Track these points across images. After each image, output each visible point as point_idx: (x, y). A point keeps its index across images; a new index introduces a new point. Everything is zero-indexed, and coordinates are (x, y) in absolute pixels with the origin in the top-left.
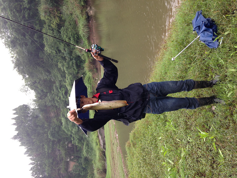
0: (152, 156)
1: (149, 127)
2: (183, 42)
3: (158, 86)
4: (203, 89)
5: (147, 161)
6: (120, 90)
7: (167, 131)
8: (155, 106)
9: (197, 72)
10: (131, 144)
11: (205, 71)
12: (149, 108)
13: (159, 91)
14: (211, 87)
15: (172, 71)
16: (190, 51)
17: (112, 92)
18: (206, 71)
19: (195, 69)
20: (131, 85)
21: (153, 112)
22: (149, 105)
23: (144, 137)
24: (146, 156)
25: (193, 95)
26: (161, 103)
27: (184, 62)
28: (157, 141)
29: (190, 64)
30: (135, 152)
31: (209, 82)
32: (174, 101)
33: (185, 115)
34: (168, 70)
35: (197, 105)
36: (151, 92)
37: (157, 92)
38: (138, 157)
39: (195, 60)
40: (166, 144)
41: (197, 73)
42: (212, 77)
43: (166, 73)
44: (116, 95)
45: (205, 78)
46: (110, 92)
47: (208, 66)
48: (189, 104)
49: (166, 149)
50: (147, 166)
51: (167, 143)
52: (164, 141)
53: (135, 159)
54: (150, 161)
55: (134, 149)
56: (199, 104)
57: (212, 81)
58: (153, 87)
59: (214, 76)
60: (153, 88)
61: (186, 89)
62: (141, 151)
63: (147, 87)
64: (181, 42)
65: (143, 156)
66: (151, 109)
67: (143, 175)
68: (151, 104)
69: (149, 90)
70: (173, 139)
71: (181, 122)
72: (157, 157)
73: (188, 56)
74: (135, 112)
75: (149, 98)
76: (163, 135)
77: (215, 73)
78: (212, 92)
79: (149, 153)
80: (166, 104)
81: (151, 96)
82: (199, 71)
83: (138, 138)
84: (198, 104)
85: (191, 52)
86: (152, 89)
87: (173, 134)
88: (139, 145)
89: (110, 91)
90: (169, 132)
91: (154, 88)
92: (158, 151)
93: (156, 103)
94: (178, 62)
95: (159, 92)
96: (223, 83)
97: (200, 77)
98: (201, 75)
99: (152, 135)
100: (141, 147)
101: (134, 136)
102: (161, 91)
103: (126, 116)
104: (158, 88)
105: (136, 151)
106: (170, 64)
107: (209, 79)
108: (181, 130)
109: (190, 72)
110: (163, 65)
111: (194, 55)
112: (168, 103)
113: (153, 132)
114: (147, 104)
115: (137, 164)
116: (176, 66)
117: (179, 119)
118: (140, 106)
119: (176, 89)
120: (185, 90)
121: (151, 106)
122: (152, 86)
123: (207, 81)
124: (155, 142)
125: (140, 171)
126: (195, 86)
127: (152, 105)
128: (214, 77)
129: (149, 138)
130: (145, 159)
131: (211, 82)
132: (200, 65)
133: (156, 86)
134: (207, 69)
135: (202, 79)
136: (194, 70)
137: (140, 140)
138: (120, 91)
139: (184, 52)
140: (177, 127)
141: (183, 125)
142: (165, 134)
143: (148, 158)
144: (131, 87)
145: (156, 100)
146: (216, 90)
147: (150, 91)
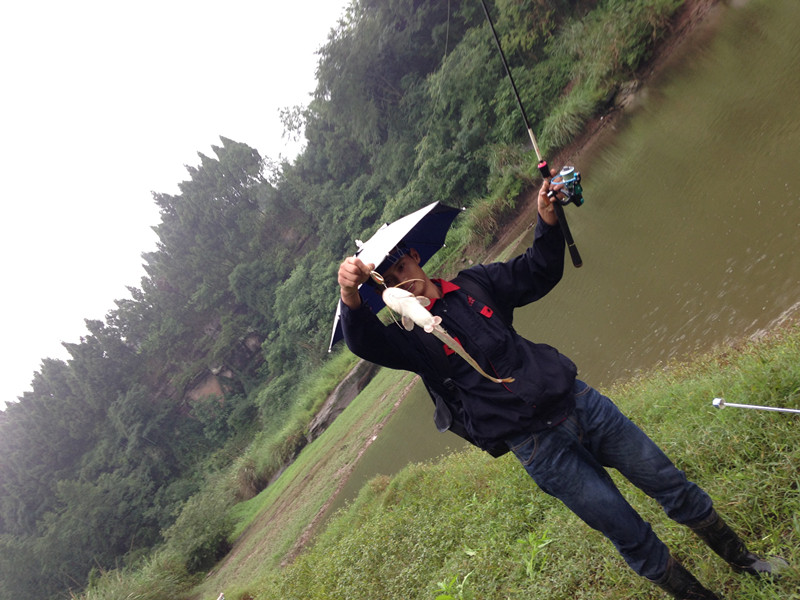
0: (406, 570)
1: (475, 499)
2: (788, 390)
3: (610, 422)
4: (710, 552)
5: (382, 570)
6: (512, 331)
7: (507, 555)
8: (551, 458)
9: (744, 497)
10: (388, 490)
11: (765, 516)
12: (532, 445)
13: (600, 435)
14: (738, 570)
15: (680, 431)
16: (782, 427)
17: (489, 315)
18: (770, 519)
19: (745, 483)
20: (550, 348)
21: (531, 467)
22: (540, 441)
23: (435, 509)
24: (393, 553)
25: (669, 540)
26: (574, 466)
27: (736, 440)
28: (455, 550)
29: (746, 459)
30: (377, 516)
31: (747, 552)
32: (609, 496)
33: (593, 567)
34: (674, 417)
35: (652, 571)
36: (579, 419)
37: (594, 431)
38: (370, 535)
39: (771, 464)
40: (471, 581)
41: (739, 500)
42: (766, 548)
43: (659, 420)
44: (489, 333)
45: (745, 532)
46: (486, 312)
47: (786, 511)
48: (638, 545)
49: (457, 593)
50: (369, 581)
51: (476, 581)
52: (472, 569)
53: (360, 533)
54: (390, 577)
55: (381, 507)
56: (662, 574)
57: (756, 556)
58: (597, 410)
59: (772, 551)
60: (595, 413)
61: (672, 505)
62: (393, 533)
63: (581, 394)
64: (785, 385)
65: (386, 548)
66: (535, 453)
67: (338, 590)
68: (548, 441)
69: (580, 405)
70: (499, 588)
71: (565, 570)
72: (416, 587)
73: (763, 435)
74: (490, 419)
75: (560, 424)
76: (485, 553)
77: (785, 547)
78: (726, 583)
79: (404, 556)
80: (583, 484)
81: (569, 425)
82: (749, 499)
83: (418, 494)
84: (659, 572)
85: (783, 434)
86: (590, 413)
87: (512, 576)
88: (403, 511)
89: (486, 308)
90: (508, 560)
91: (596, 417)
92: (432, 575)
93: (563, 455)
94: (720, 423)
95: (596, 439)
96: (777, 590)
97: (737, 518)
98: (742, 514)
99: (460, 524)
100: (404, 522)
101: (414, 482)
102: (604, 440)
103: (460, 404)
104: (607, 425)
105: (381, 519)
106: (695, 410)
107: (752, 545)
108: (542, 590)
109: (725, 478)
110: (673, 392)
111: (783, 450)
112: (590, 484)
113: (470, 520)
114: (537, 432)
115: (352, 550)
116: (704, 428)
117: (567, 558)
118: (515, 416)
119: (647, 475)
120: (665, 503)
121: (542, 448)
122: (596, 405)
123: (743, 546)
124: (449, 548)
125: (342, 573)
126: (702, 523)
127: (547, 449)
128: (770, 553)
129: (445, 524)
130: (381, 559)
131: (751, 557)
132: (769, 487)
133: (607, 415)
134: (775, 518)
135: (736, 527)
136: (740, 485)
137: (418, 505)
138: (509, 335)
139: (763, 418)
140: (542, 572)
141: (560, 582)
142: (492, 556)
143: (391, 566)
144: (544, 352)
145: (570, 446)
146: (743, 590)
147: (581, 411)
